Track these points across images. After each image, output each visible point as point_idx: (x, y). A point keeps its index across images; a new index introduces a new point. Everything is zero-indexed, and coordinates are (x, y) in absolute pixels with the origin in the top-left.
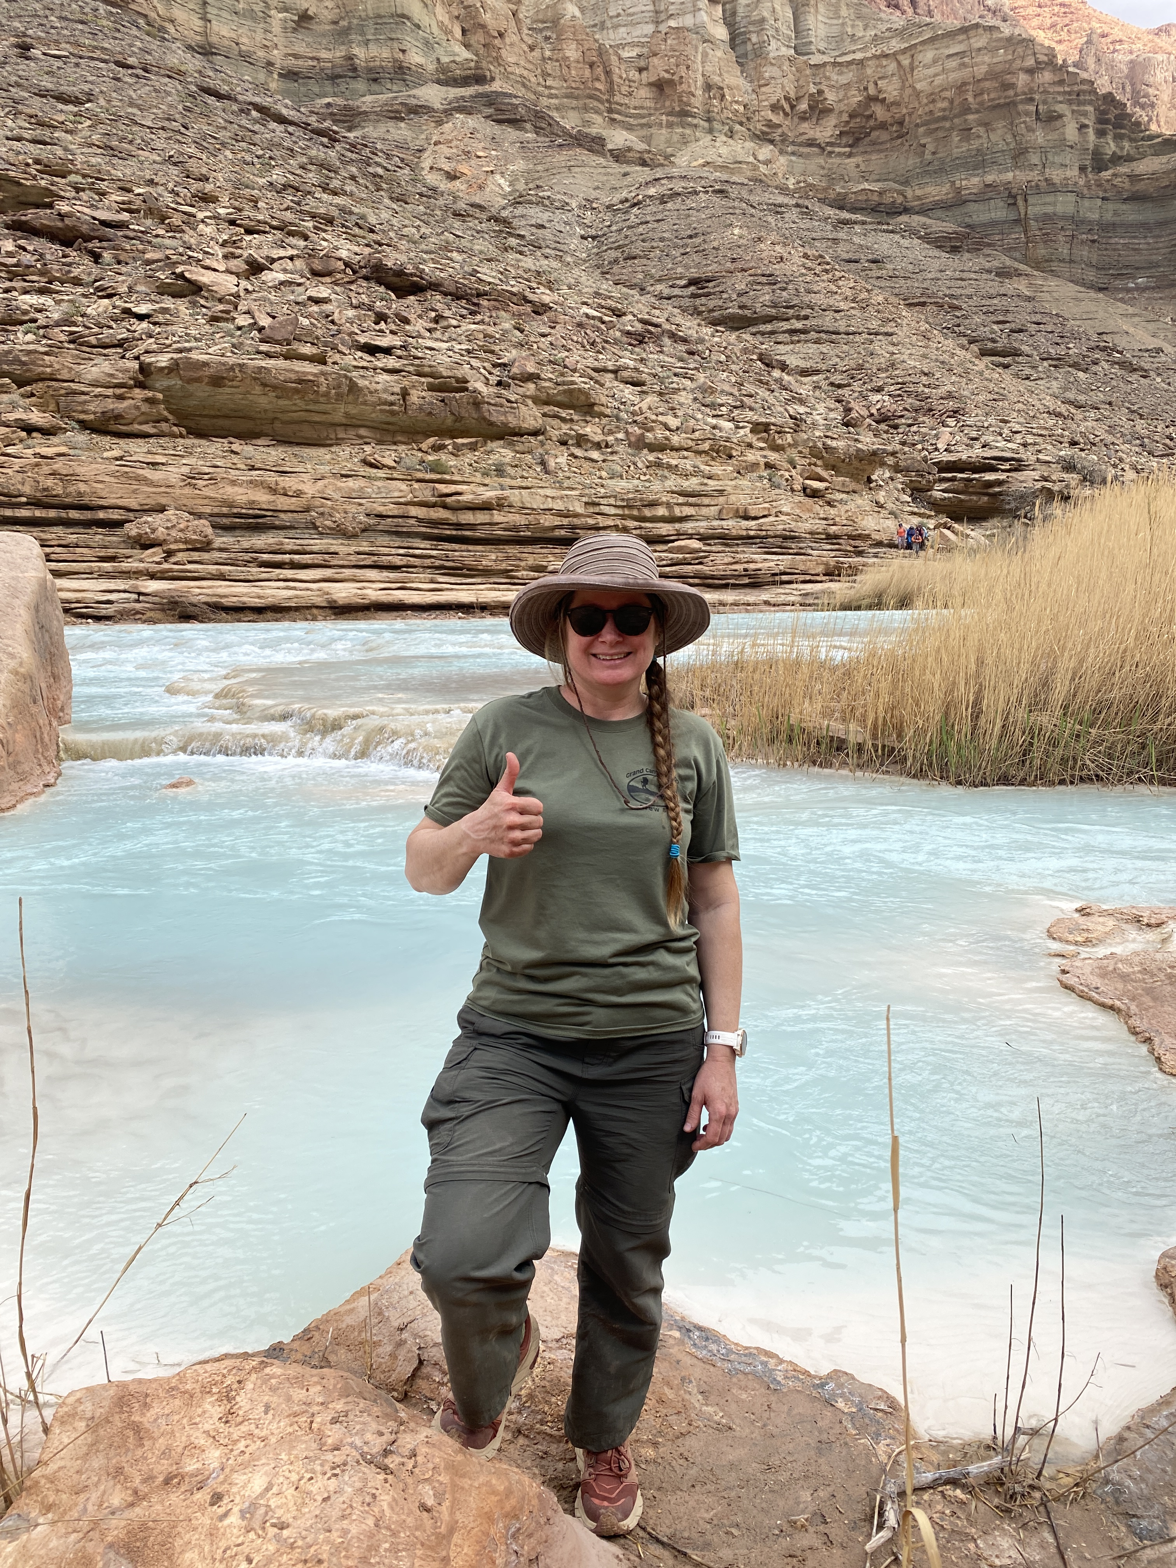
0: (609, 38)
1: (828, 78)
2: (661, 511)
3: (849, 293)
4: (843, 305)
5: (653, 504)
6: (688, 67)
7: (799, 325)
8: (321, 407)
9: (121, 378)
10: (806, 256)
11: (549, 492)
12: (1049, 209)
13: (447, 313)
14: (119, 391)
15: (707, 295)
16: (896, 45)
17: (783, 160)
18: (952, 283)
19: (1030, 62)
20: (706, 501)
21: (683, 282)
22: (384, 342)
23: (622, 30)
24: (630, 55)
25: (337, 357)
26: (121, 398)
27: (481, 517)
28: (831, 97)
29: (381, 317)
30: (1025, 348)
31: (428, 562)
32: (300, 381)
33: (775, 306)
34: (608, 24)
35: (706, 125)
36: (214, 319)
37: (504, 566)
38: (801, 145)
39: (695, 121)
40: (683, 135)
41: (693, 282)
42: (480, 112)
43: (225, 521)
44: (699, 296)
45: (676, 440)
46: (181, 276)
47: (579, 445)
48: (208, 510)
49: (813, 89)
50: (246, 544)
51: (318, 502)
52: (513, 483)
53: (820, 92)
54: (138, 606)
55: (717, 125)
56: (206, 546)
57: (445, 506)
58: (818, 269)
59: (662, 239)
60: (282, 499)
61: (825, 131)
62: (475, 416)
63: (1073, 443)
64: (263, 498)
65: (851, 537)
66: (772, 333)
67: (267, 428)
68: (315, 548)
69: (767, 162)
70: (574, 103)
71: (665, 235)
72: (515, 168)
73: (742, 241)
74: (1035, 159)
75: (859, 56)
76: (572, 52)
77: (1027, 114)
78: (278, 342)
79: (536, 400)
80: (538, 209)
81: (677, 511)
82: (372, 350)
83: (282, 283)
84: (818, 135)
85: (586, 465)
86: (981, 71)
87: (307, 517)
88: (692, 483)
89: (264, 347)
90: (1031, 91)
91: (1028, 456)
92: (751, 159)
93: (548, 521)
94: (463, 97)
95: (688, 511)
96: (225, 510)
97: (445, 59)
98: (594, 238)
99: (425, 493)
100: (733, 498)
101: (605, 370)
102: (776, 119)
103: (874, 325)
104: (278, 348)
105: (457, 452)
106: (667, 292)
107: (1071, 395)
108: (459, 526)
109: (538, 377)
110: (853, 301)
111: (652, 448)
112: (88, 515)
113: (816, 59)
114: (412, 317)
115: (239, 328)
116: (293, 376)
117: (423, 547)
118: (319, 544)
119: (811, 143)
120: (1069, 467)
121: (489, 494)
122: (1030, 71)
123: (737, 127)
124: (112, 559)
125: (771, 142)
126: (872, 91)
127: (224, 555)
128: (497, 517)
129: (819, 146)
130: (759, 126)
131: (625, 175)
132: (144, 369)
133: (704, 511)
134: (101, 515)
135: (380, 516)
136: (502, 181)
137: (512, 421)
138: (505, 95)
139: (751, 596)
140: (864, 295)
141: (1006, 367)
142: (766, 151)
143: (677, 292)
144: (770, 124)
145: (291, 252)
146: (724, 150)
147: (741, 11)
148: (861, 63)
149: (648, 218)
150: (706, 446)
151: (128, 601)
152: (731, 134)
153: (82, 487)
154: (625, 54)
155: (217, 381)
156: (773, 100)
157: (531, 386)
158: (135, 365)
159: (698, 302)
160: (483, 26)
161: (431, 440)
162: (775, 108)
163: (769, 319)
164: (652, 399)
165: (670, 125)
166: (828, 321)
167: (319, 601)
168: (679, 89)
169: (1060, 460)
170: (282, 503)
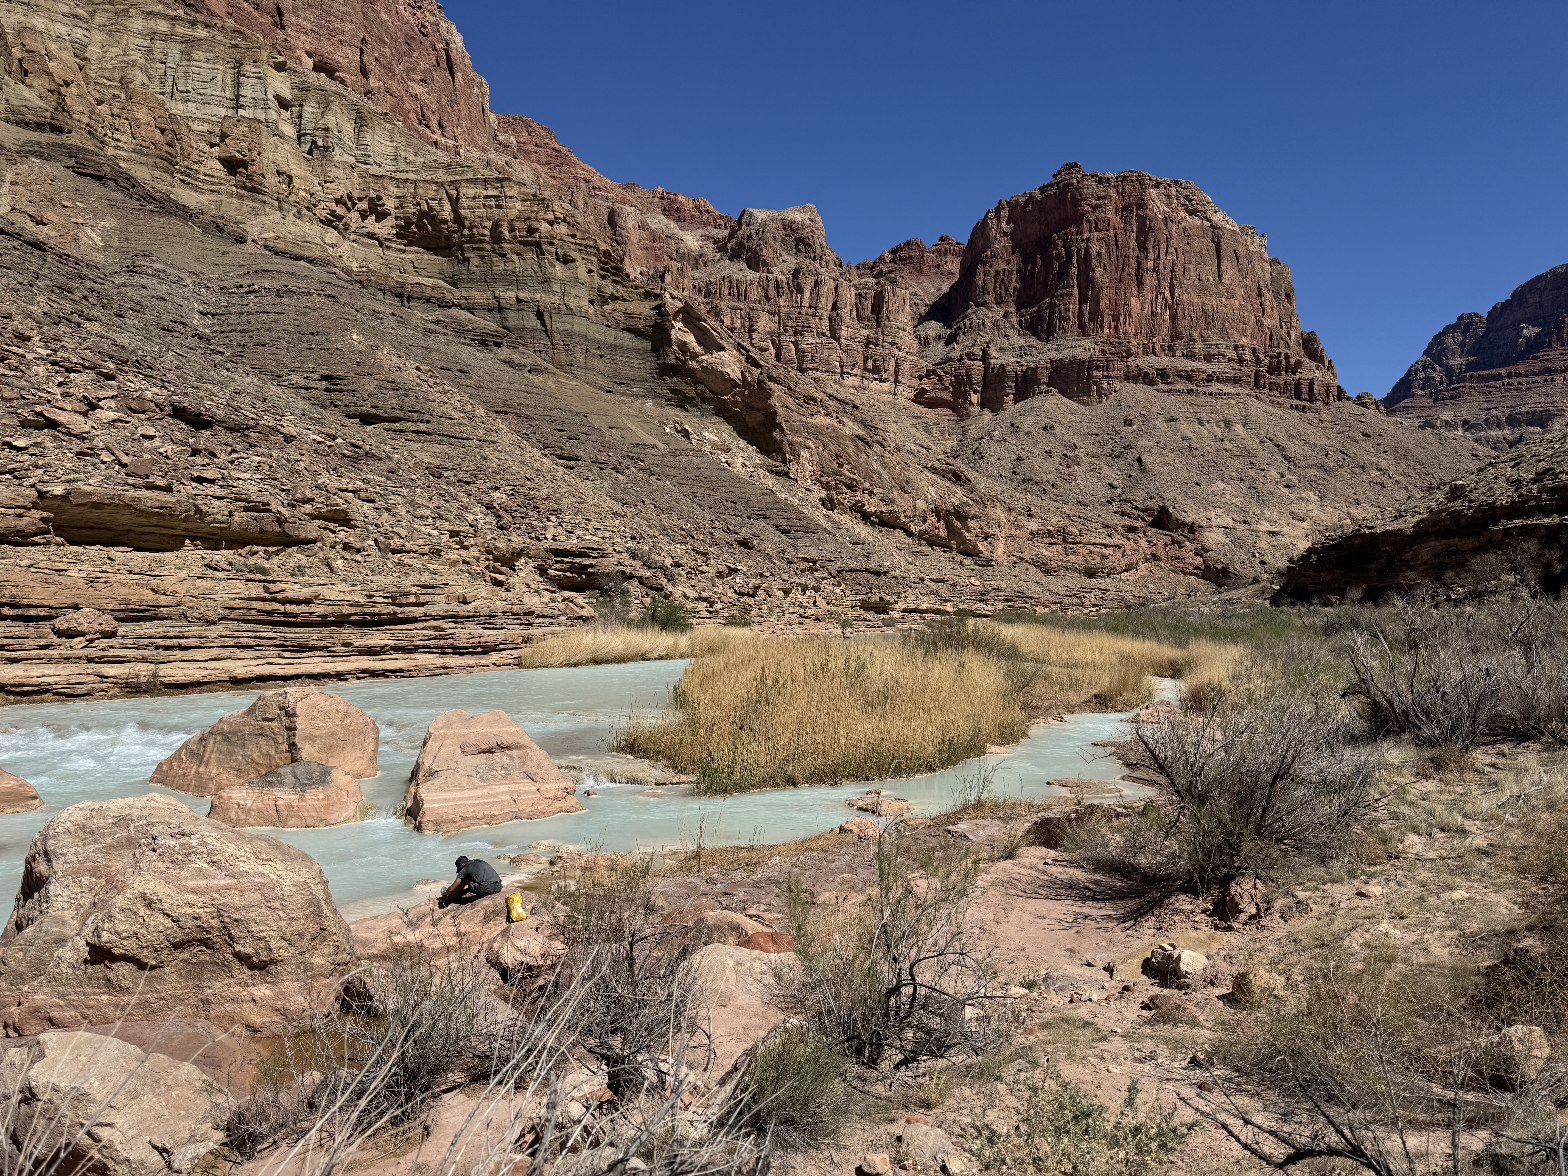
0: (177, 108)
1: (386, 189)
2: (412, 599)
3: (458, 405)
4: (454, 414)
5: (406, 594)
6: (259, 154)
7: (423, 427)
8: (170, 524)
9: (21, 501)
10: (418, 369)
11: (340, 588)
12: (569, 327)
13: (238, 447)
14: (19, 511)
15: (340, 391)
16: (443, 176)
17: (347, 245)
18: (521, 394)
19: (550, 216)
20: (438, 591)
21: (317, 377)
22: (209, 474)
23: (190, 104)
24: (200, 128)
25: (180, 488)
26: (20, 516)
27: (303, 608)
28: (390, 204)
29: (195, 453)
30: (581, 454)
31: (271, 642)
32: (162, 507)
33: (401, 409)
34: (177, 95)
35: (276, 203)
36: (80, 454)
37: (325, 643)
38: (362, 235)
39: (266, 198)
40: (253, 208)
41: (324, 378)
42: (58, 160)
43: (123, 615)
44: (333, 391)
45: (408, 545)
46: (40, 414)
47: (344, 549)
48: (111, 607)
49: (373, 194)
50: (140, 633)
51: (188, 599)
52: (311, 581)
53: (379, 198)
54: (103, 686)
55: (285, 205)
56: (112, 635)
57: (275, 600)
58: (431, 381)
59: (286, 332)
60: (162, 597)
61: (385, 228)
62: (278, 530)
63: (633, 538)
64: (149, 596)
65: (525, 614)
66: (402, 431)
67: (125, 539)
68: (190, 634)
69: (333, 246)
70: (143, 159)
71: (290, 328)
72: (106, 224)
73: (361, 347)
74: (557, 287)
75: (411, 176)
76: (142, 115)
77: (549, 253)
78: (140, 477)
79: (313, 517)
80: (155, 281)
81: (422, 599)
82: (200, 480)
83: (115, 421)
84: (376, 231)
85: (354, 564)
86: (513, 214)
87: (180, 609)
88: (426, 578)
89: (131, 480)
90: (552, 237)
91: (607, 546)
92: (319, 241)
93: (347, 610)
94: (40, 145)
95: (427, 598)
96: (123, 607)
97: (15, 102)
98: (213, 315)
99: (257, 590)
100: (453, 589)
101: (347, 490)
102: (340, 210)
103: (481, 433)
104: (140, 481)
105: (268, 556)
106: (302, 382)
107: (619, 495)
108: (285, 614)
109: (313, 500)
110: (463, 411)
111: (394, 552)
112: (19, 612)
113: (374, 170)
114: (218, 452)
115: (103, 462)
116: (158, 504)
117: (265, 631)
118: (193, 630)
119: (371, 236)
120: (634, 556)
121: (305, 592)
122: (551, 223)
123: (305, 211)
124: (47, 647)
125: (336, 228)
126: (425, 207)
127: (128, 641)
128: (313, 608)
129: (377, 239)
130: (324, 213)
131: (224, 253)
132: (41, 495)
133: (437, 598)
134: (32, 612)
135: (232, 609)
136: (93, 235)
137: (303, 535)
138: (86, 150)
139: (483, 660)
140: (469, 408)
141: (572, 468)
142: (331, 236)
143: (311, 384)
144: (333, 213)
145: (111, 393)
146: (292, 228)
147: (306, 116)
148: (415, 183)
149: (268, 309)
150: (427, 549)
151: (94, 682)
152: (299, 215)
153: (15, 591)
154: (197, 127)
155: (98, 506)
156: (338, 195)
157: (308, 508)
158: (33, 493)
159: (334, 395)
160: (49, 74)
161: (248, 548)
162: (338, 201)
163: (397, 420)
164: (386, 515)
165: (240, 197)
166: (446, 427)
167: (224, 677)
168: (251, 169)
169: (629, 550)
170: (163, 600)
